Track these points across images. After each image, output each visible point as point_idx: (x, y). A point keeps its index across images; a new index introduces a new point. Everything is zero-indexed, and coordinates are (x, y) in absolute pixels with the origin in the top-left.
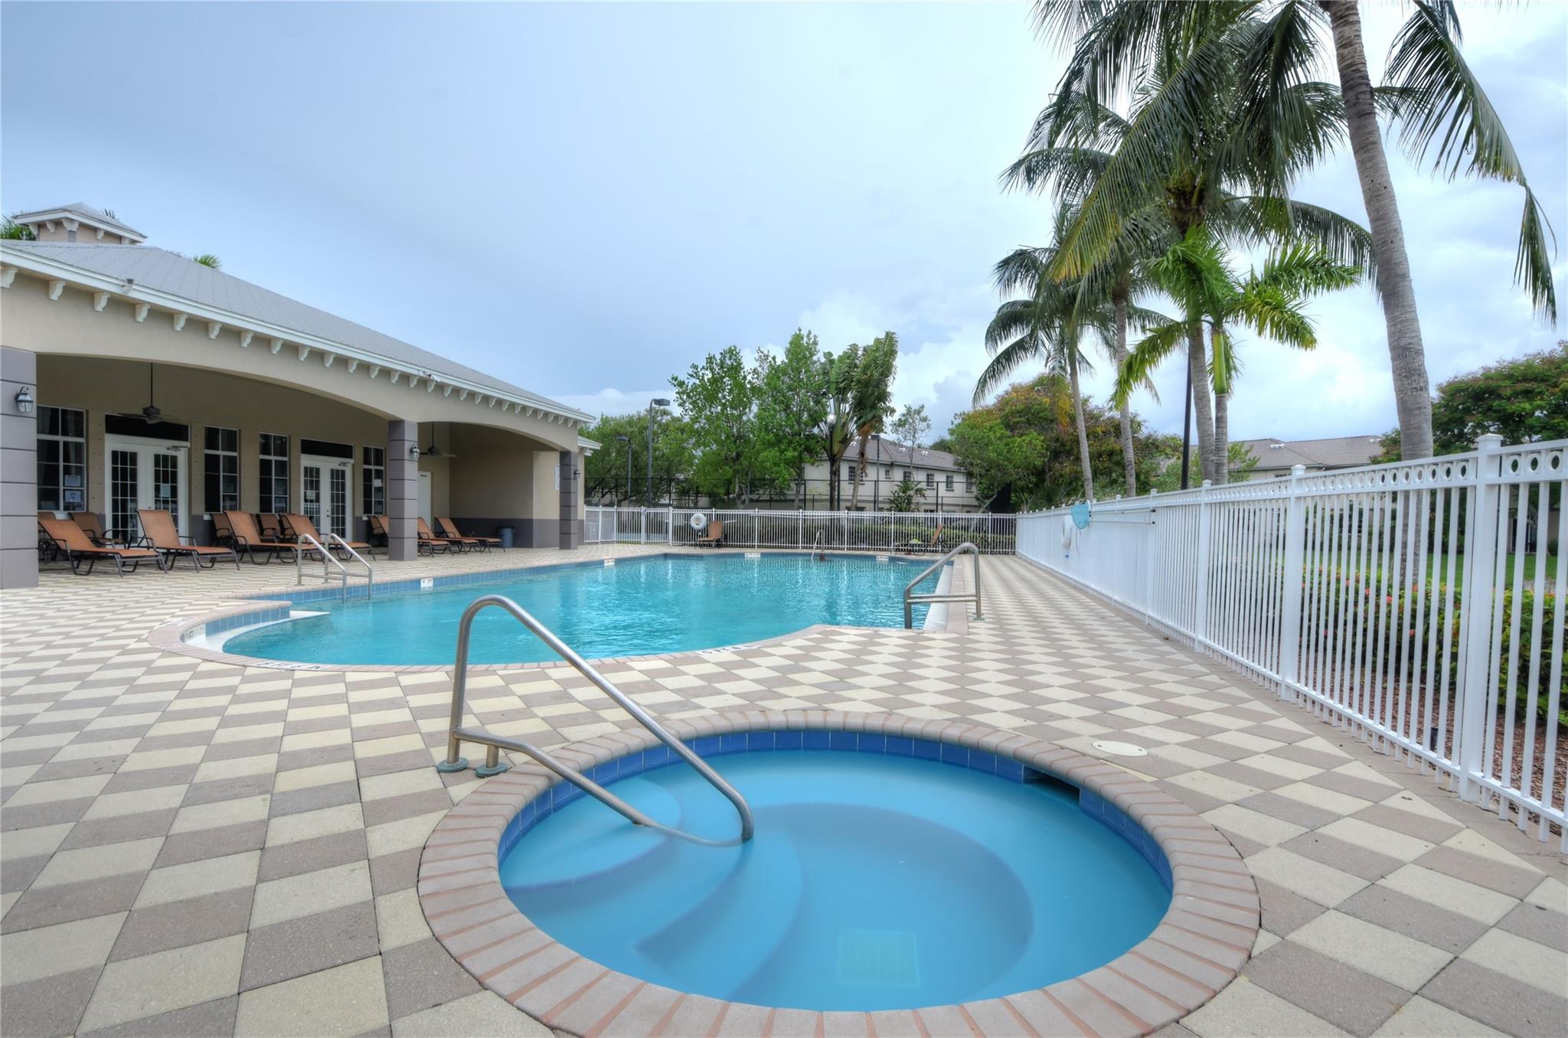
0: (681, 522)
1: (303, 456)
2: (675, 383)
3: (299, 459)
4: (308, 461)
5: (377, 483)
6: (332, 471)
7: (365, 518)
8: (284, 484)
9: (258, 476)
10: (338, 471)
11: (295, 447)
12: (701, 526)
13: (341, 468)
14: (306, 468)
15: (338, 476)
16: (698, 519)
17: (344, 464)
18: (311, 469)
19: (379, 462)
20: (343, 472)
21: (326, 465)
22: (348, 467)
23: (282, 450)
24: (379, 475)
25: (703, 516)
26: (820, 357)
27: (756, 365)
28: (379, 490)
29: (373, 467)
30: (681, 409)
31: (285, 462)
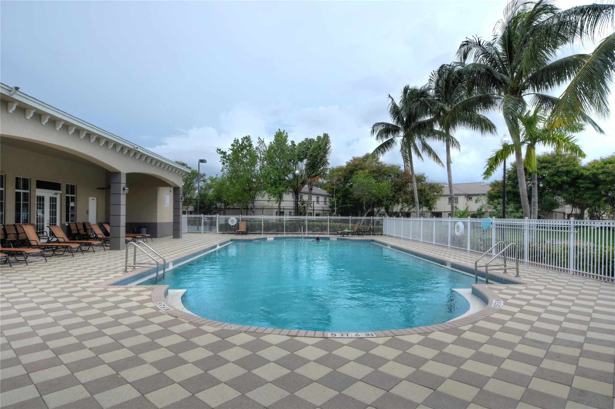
0: (223, 222)
1: (37, 190)
2: (219, 152)
3: (35, 191)
4: (40, 192)
5: (72, 204)
6: (50, 198)
7: (67, 225)
8: (26, 206)
9: (15, 202)
10: (53, 198)
11: (33, 185)
12: (234, 224)
13: (55, 196)
14: (38, 197)
15: (53, 200)
16: (232, 220)
17: (56, 194)
18: (40, 197)
19: (72, 193)
20: (56, 198)
21: (47, 194)
22: (58, 195)
23: (26, 187)
24: (73, 199)
25: (235, 219)
26: (289, 143)
27: (257, 145)
28: (73, 208)
29: (70, 195)
30: (223, 165)
31: (28, 193)
